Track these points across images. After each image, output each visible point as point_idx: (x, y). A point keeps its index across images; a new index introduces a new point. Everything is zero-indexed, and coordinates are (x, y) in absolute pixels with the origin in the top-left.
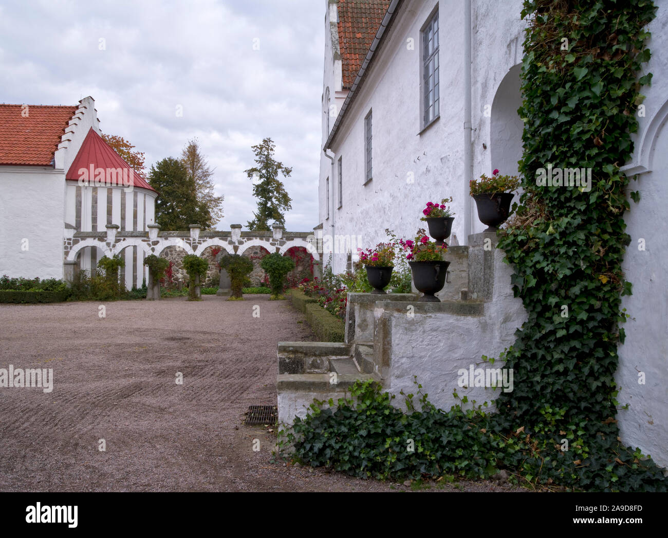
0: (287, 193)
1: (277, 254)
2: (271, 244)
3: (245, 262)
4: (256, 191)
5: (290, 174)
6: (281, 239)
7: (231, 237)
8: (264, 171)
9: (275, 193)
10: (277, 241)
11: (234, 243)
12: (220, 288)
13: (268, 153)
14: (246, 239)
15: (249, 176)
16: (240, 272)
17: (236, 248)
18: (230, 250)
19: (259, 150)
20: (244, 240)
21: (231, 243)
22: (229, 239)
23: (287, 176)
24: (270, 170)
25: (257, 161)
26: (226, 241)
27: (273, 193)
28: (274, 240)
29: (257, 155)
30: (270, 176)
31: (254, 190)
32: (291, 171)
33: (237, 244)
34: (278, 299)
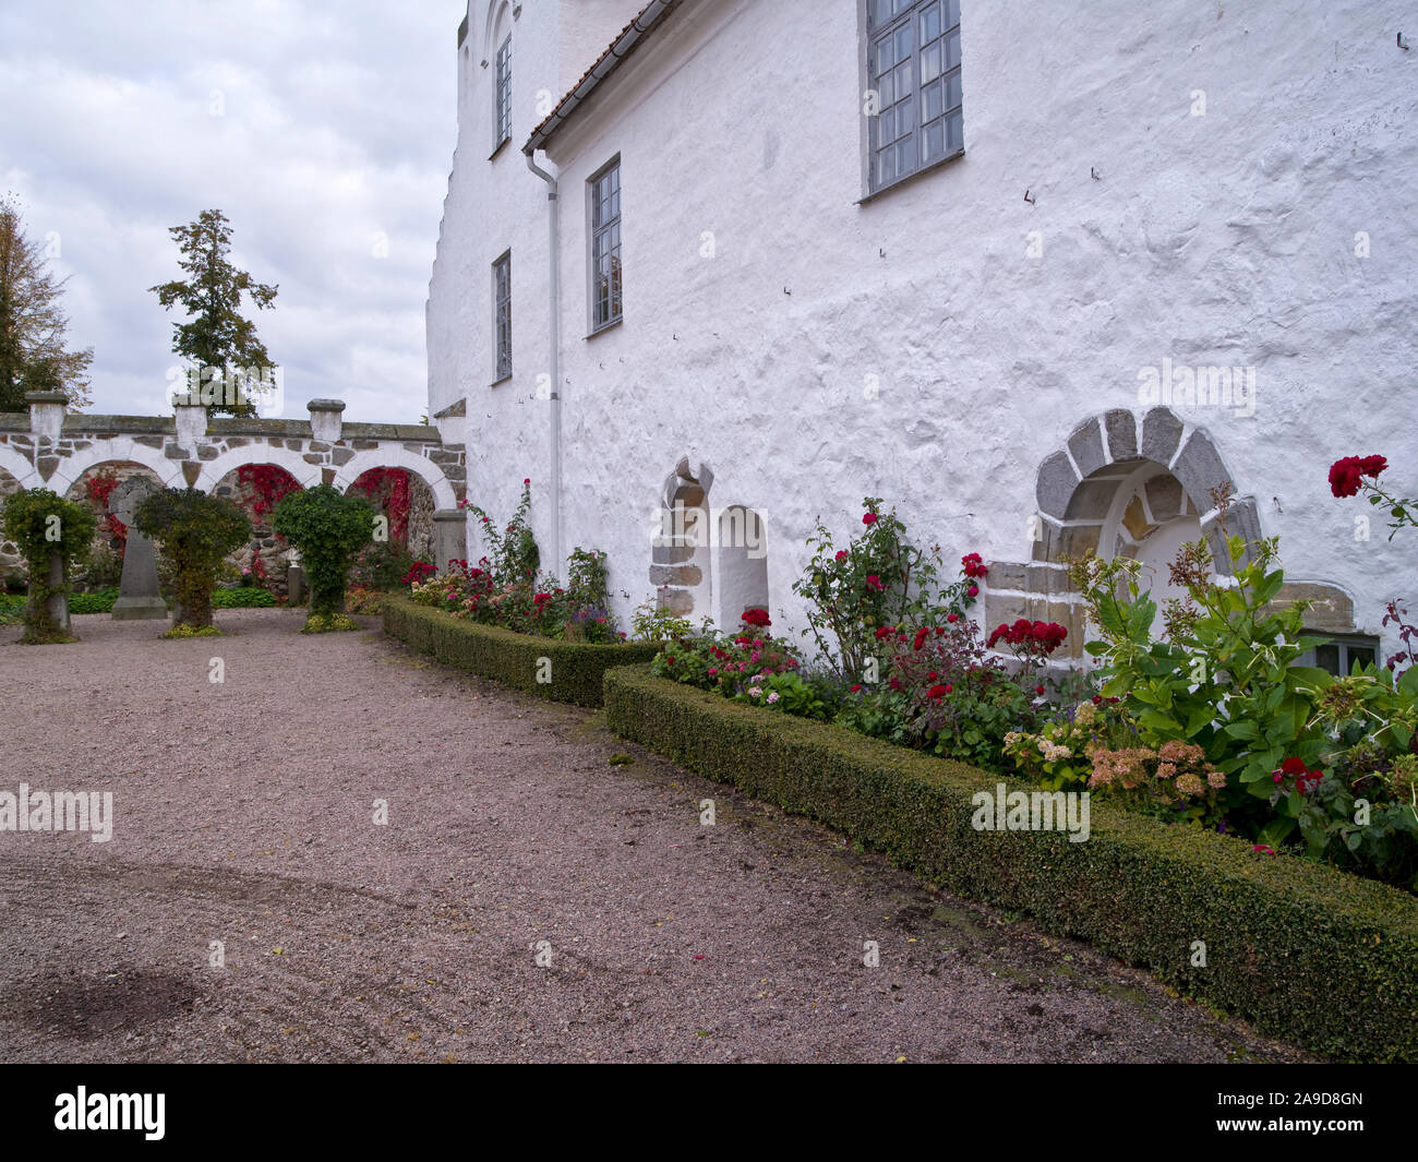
0: (264, 349)
1: (326, 491)
2: (307, 459)
3: (223, 516)
4: (182, 342)
5: (274, 301)
6: (340, 443)
7: (175, 434)
8: (203, 292)
9: (233, 347)
10: (326, 448)
11: (186, 454)
12: (125, 594)
13: (215, 246)
14: (223, 443)
15: (164, 303)
16: (206, 547)
17: (191, 471)
18: (171, 475)
19: (190, 239)
20: (218, 446)
21: (174, 453)
22: (168, 440)
23: (264, 307)
24: (219, 289)
25: (184, 265)
26: (159, 446)
27: (227, 347)
28: (314, 446)
29: (184, 250)
30: (220, 303)
31: (175, 339)
32: (275, 294)
33: (194, 457)
34: (334, 630)
